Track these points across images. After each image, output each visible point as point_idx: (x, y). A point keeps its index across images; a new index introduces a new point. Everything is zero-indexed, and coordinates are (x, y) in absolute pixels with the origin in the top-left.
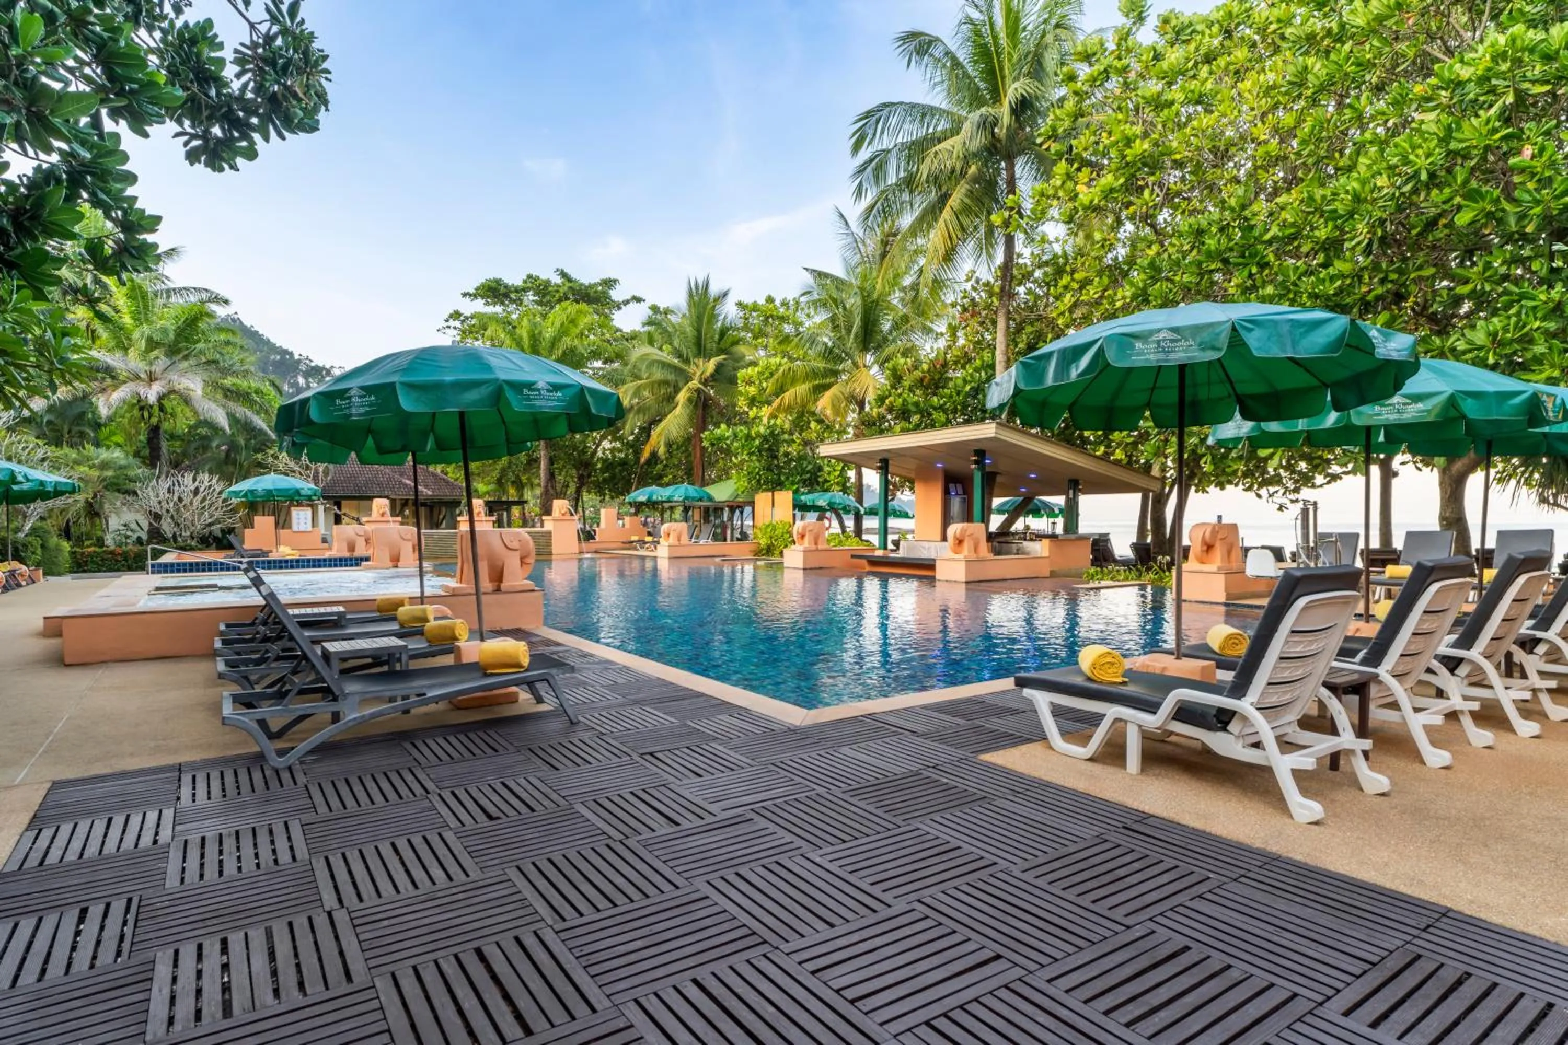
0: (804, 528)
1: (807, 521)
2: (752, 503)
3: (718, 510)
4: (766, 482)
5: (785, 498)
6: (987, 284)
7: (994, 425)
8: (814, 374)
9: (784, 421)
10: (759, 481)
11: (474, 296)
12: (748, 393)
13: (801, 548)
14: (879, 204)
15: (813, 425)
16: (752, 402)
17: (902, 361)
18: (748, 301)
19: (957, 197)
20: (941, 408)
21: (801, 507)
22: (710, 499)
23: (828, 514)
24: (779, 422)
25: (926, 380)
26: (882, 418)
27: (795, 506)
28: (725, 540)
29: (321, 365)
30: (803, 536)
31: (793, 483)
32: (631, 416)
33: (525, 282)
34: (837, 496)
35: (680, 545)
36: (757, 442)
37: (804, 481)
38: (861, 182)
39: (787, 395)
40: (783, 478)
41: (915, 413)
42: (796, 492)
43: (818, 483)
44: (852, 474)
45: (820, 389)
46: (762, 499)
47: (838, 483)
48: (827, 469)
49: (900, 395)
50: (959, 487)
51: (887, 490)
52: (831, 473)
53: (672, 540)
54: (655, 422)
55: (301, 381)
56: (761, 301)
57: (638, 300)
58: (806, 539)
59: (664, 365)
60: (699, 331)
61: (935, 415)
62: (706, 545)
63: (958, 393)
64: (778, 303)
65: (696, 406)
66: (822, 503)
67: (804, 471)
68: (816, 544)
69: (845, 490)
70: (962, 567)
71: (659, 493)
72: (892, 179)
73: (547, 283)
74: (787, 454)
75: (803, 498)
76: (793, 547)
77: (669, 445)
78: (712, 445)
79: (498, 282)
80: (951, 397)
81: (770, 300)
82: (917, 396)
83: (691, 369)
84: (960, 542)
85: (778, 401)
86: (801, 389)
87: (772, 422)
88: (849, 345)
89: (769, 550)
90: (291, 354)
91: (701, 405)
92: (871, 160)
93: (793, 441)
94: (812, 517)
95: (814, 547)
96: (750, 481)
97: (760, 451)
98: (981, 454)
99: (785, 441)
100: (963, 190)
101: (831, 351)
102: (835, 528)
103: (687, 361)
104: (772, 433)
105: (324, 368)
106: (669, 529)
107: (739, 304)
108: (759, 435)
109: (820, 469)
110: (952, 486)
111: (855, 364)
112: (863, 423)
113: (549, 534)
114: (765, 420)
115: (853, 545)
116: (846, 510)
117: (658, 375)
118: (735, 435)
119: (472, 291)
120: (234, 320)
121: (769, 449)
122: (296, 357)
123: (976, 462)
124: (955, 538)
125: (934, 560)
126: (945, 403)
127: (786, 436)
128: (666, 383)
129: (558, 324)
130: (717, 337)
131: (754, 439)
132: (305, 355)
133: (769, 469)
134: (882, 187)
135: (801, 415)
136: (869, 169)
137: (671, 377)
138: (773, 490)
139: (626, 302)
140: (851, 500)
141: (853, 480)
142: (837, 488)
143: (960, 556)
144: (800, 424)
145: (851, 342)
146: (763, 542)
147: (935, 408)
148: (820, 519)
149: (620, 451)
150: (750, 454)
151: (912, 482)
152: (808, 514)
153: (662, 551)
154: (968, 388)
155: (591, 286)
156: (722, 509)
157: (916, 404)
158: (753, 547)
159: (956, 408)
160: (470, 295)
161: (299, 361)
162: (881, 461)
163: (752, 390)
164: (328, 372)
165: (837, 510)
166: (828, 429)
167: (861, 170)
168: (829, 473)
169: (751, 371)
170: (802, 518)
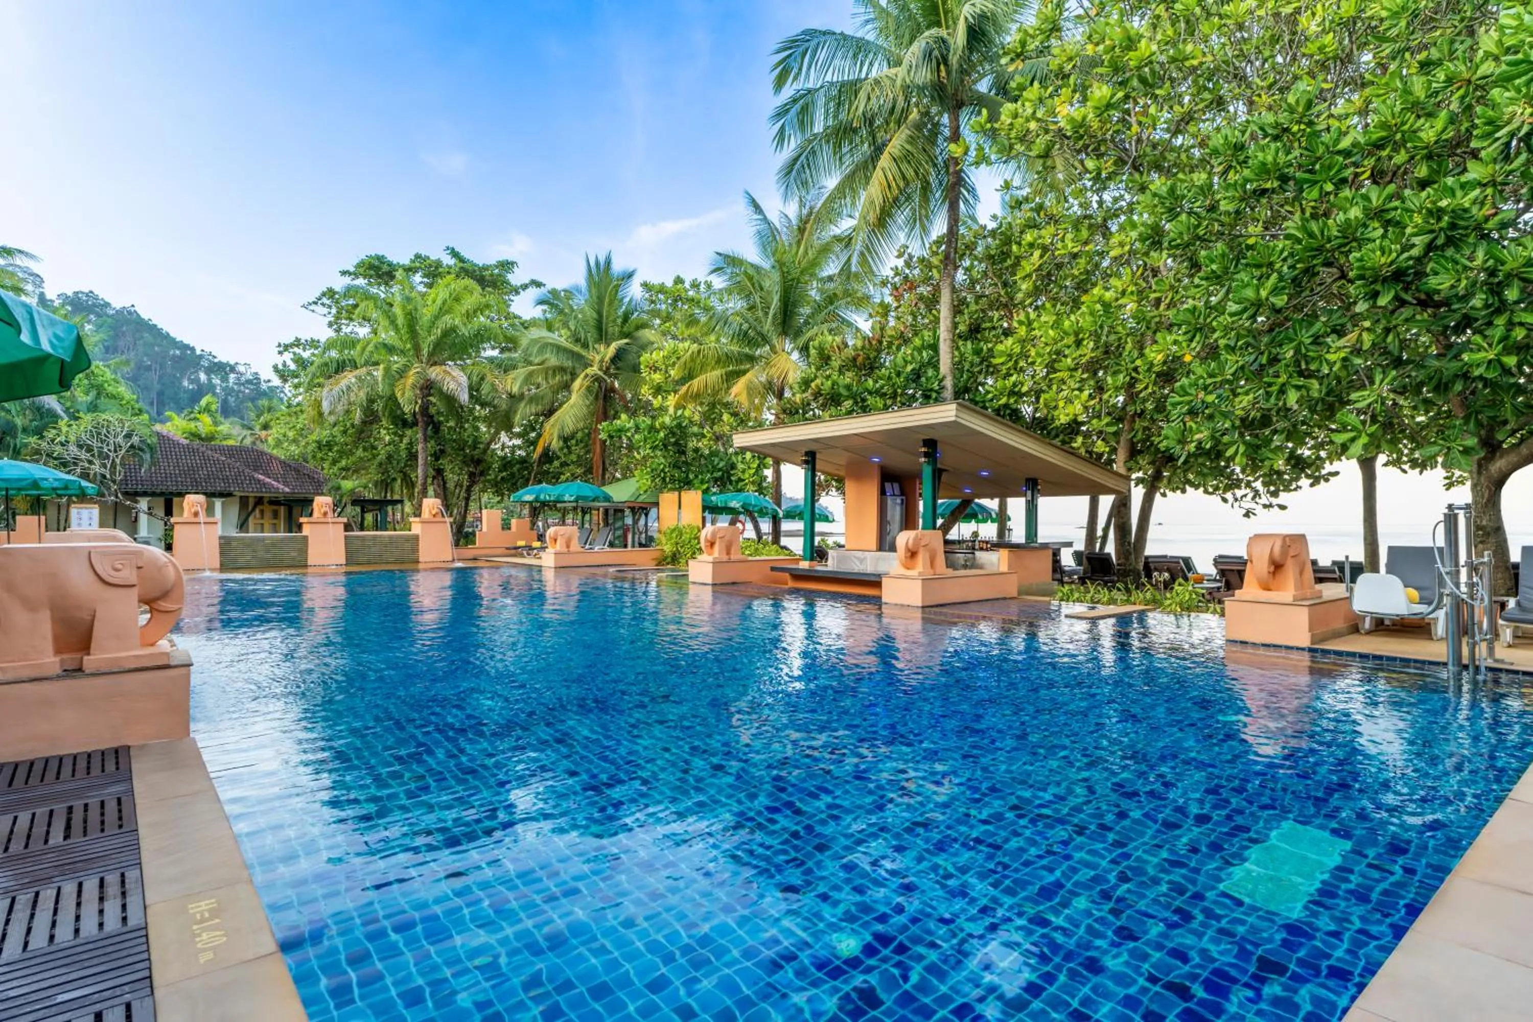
0: (714, 534)
1: (719, 525)
2: (657, 504)
3: (619, 511)
4: (673, 480)
5: (693, 498)
6: (922, 260)
7: (954, 406)
8: (728, 358)
9: (693, 412)
10: (664, 479)
11: (356, 275)
12: (652, 380)
13: (710, 559)
14: (803, 157)
15: (726, 417)
16: (658, 390)
17: (830, 338)
18: (655, 280)
19: (897, 142)
20: (878, 393)
21: (711, 509)
22: (608, 499)
23: (742, 517)
24: (687, 413)
25: (860, 359)
26: (806, 405)
27: (705, 508)
28: (626, 546)
29: (224, 360)
30: (712, 544)
31: (702, 482)
32: (522, 405)
33: (413, 261)
34: (751, 496)
35: (569, 552)
36: (662, 434)
37: (716, 480)
38: (783, 127)
39: (695, 382)
40: (691, 476)
41: (847, 398)
42: (705, 492)
43: (731, 482)
44: (769, 473)
45: (732, 377)
46: (668, 499)
47: (753, 483)
48: (740, 466)
49: (828, 377)
50: (896, 486)
51: (813, 490)
52: (745, 469)
53: (560, 546)
54: (550, 413)
55: (203, 377)
56: (669, 283)
57: (538, 284)
58: (716, 547)
59: (559, 349)
60: (600, 313)
61: (870, 400)
62: (601, 552)
63: (898, 374)
64: (687, 285)
65: (597, 398)
66: (734, 504)
67: (715, 469)
68: (728, 553)
69: (761, 490)
70: (918, 586)
71: (548, 491)
72: (818, 128)
73: (438, 264)
74: (696, 450)
75: (713, 498)
76: (700, 557)
77: (566, 439)
78: (611, 437)
79: (380, 259)
80: (890, 378)
81: (679, 280)
82: (848, 378)
83: (590, 355)
84: (912, 554)
85: (685, 388)
86: (713, 375)
87: (679, 412)
88: (766, 328)
89: (674, 558)
90: (193, 349)
91: (601, 396)
92: (795, 101)
93: (704, 436)
94: (723, 522)
95: (725, 558)
96: (653, 479)
97: (665, 446)
98: (931, 444)
99: (695, 435)
100: (903, 136)
101: (746, 333)
102: (750, 533)
103: (585, 346)
104: (679, 426)
105: (227, 364)
106: (556, 533)
107: (645, 285)
108: (663, 426)
109: (733, 466)
110: (888, 486)
111: (773, 348)
112: (784, 411)
113: (416, 538)
114: (671, 410)
115: (771, 555)
116: (763, 512)
117: (553, 360)
118: (637, 428)
119: (352, 269)
120: (130, 313)
121: (676, 444)
122: (198, 352)
123: (926, 455)
124: (908, 549)
125: (879, 576)
126: (882, 387)
127: (695, 429)
128: (562, 370)
129: (439, 302)
130: (619, 321)
131: (658, 432)
132: (207, 350)
133: (676, 466)
134: (808, 135)
135: (713, 406)
136: (793, 112)
137: (569, 364)
138: (680, 489)
139: (525, 287)
140: (768, 501)
141: (770, 479)
142: (752, 488)
143: (913, 573)
144: (711, 417)
145: (768, 326)
146: (668, 548)
147: (870, 393)
148: (733, 523)
149: (520, 448)
150: (654, 448)
151: (840, 480)
152: (720, 517)
153: (548, 559)
154: (909, 368)
155: (486, 268)
156: (622, 511)
157: (848, 387)
158: (657, 554)
159: (895, 393)
160: (350, 274)
161: (201, 357)
162: (807, 454)
163: (657, 377)
164: (233, 369)
165: (750, 512)
166: (742, 421)
167: (782, 112)
168: (743, 471)
169: (657, 356)
170: (713, 522)
